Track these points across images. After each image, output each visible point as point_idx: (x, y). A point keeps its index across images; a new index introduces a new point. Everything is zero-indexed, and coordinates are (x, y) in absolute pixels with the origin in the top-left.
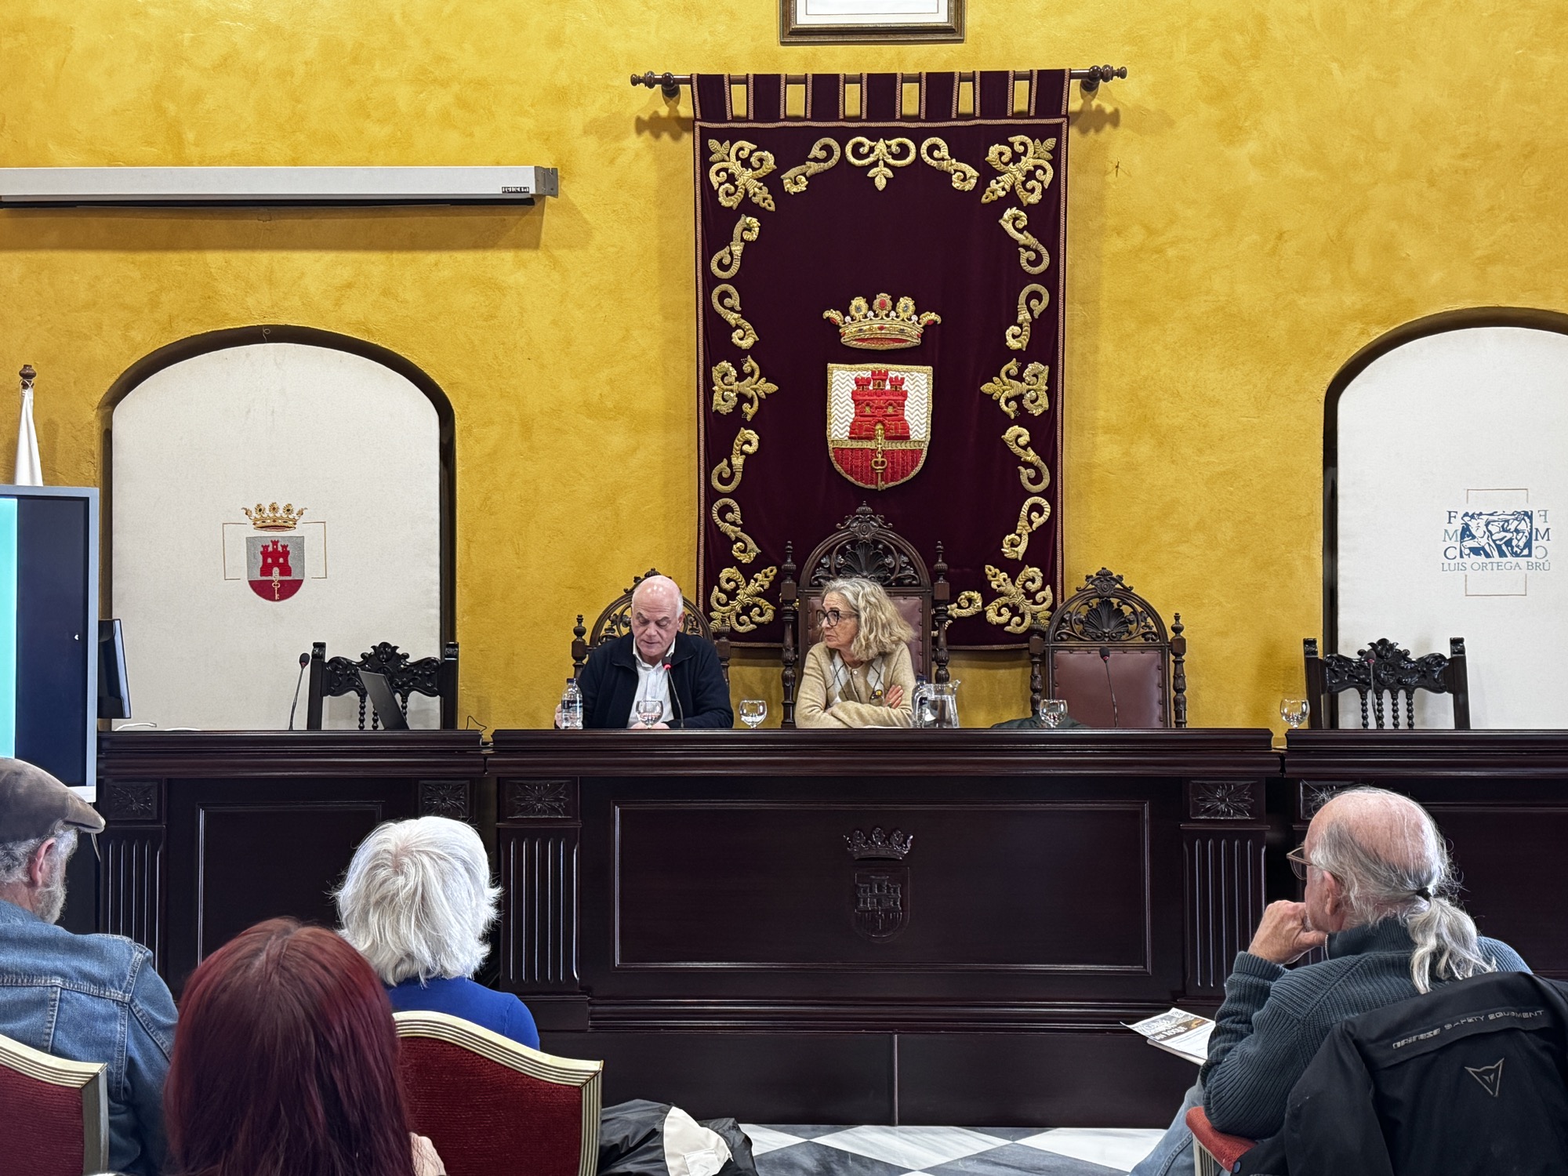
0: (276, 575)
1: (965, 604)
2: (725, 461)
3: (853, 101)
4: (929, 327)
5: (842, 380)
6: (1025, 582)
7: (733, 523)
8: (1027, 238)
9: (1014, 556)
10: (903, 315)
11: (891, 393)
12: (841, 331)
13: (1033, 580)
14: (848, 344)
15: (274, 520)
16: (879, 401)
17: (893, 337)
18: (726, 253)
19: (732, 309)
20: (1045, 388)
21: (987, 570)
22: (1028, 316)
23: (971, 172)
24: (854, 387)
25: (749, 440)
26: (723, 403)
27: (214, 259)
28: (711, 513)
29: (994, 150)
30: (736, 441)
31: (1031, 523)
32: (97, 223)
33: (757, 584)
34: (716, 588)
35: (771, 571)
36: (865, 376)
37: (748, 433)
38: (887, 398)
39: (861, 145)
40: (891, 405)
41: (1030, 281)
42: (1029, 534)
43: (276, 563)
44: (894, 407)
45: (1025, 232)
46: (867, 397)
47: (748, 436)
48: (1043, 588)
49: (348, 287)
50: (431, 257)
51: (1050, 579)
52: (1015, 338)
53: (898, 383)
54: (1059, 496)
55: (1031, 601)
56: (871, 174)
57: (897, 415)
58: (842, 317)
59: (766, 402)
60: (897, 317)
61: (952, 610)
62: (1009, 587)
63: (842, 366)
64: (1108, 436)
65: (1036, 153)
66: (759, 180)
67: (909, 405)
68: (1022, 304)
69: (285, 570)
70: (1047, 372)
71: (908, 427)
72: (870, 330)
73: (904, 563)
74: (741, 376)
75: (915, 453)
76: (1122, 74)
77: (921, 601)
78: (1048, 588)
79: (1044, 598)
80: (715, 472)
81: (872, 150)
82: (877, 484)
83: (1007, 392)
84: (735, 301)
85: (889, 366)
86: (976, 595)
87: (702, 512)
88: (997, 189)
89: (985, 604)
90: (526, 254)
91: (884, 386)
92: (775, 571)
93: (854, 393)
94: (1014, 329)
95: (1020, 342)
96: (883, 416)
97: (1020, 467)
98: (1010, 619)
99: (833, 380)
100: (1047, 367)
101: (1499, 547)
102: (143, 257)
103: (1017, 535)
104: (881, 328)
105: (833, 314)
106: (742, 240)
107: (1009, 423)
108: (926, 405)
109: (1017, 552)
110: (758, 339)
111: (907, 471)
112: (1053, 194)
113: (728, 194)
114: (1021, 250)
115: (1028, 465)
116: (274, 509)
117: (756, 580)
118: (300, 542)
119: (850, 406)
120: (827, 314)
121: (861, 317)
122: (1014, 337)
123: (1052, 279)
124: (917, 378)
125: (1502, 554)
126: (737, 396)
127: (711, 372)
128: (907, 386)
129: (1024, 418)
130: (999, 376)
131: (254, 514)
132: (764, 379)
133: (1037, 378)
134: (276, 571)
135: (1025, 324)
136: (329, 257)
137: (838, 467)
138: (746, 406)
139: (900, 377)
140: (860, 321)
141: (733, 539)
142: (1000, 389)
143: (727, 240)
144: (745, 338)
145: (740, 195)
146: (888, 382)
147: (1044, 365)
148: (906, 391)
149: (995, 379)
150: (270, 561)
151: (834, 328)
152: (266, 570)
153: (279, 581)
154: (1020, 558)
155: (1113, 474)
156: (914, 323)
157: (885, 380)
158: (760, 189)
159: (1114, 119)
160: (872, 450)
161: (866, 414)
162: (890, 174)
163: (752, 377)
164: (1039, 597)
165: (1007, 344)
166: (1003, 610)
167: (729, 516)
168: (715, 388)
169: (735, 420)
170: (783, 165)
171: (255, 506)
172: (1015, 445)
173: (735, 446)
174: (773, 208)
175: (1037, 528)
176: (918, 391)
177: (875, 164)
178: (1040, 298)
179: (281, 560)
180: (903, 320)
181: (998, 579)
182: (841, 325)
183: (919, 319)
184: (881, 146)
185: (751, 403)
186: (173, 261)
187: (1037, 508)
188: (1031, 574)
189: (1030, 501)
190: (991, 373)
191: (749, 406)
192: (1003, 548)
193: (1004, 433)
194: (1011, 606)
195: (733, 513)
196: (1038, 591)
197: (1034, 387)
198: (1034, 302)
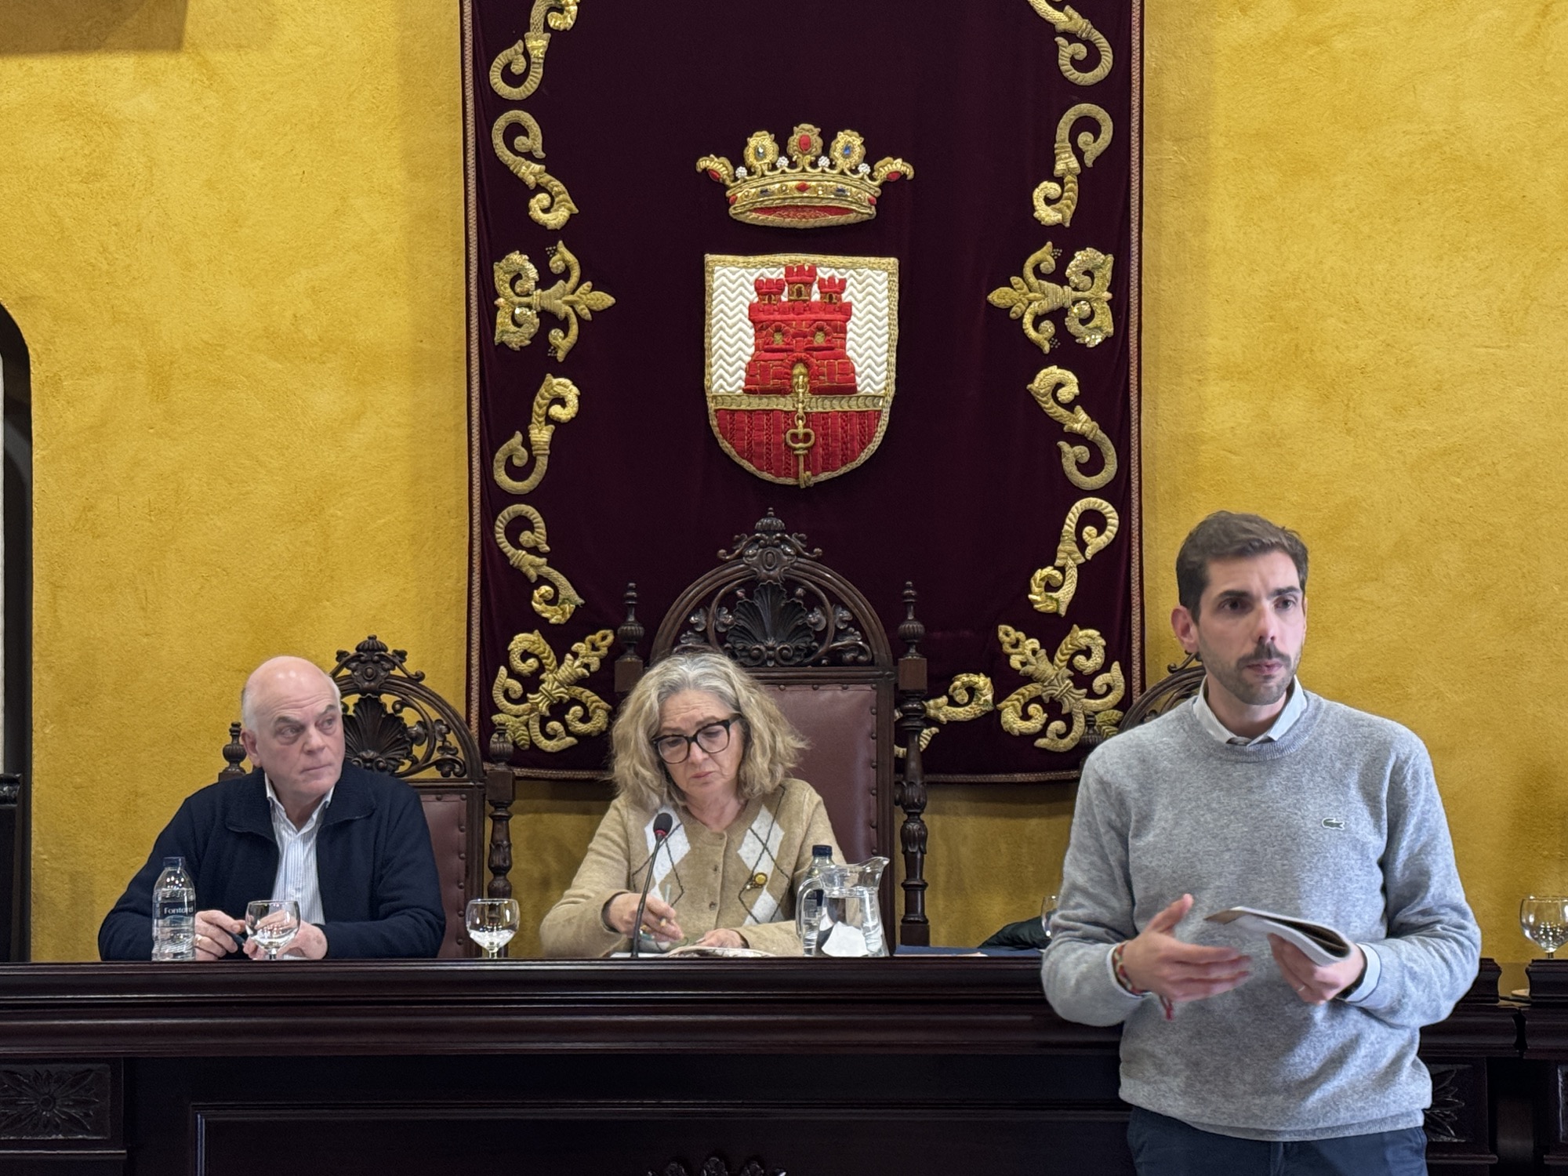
1: (962, 696)
2: (518, 437)
4: (892, 186)
6: (1073, 656)
7: (534, 550)
8: (1071, 18)
9: (1051, 607)
10: (841, 163)
12: (728, 193)
13: (1087, 653)
14: (741, 218)
17: (824, 203)
18: (516, 53)
19: (529, 156)
20: (1108, 295)
21: (1001, 634)
22: (1074, 163)
24: (754, 297)
25: (561, 397)
26: (513, 328)
28: (493, 532)
30: (538, 398)
31: (1082, 545)
33: (577, 663)
34: (503, 670)
35: (604, 638)
36: (774, 277)
37: (559, 384)
38: (813, 316)
40: (820, 329)
41: (1075, 98)
42: (1080, 567)
44: (826, 334)
45: (1068, 9)
46: (777, 316)
47: (559, 389)
48: (1106, 668)
51: (1119, 650)
52: (1051, 204)
53: (831, 290)
54: (1135, 496)
55: (1085, 691)
57: (832, 349)
58: (731, 168)
59: (594, 326)
60: (832, 166)
61: (939, 708)
62: (1042, 666)
63: (730, 258)
64: (1227, 384)
67: (855, 328)
68: (1063, 141)
70: (1110, 266)
71: (853, 371)
72: (781, 191)
73: (844, 622)
74: (546, 280)
75: (867, 418)
77: (875, 693)
78: (1116, 666)
79: (1108, 685)
80: (500, 456)
82: (797, 476)
83: (1036, 304)
84: (533, 140)
85: (817, 258)
86: (982, 681)
87: (477, 530)
89: (999, 696)
90: (159, 61)
91: (809, 295)
92: (611, 638)
93: (752, 308)
94: (1050, 188)
95: (1060, 211)
96: (807, 350)
97: (1061, 443)
98: (1046, 725)
99: (715, 286)
100: (1110, 258)
103: (1056, 568)
104: (802, 188)
106: (547, 28)
107: (1039, 360)
108: (887, 328)
109: (1057, 600)
110: (576, 210)
111: (853, 451)
114: (1060, 40)
115: (1077, 439)
117: (576, 655)
119: (745, 333)
120: (704, 163)
121: (765, 168)
122: (1049, 201)
123: (1117, 94)
124: (870, 280)
126: (539, 314)
127: (493, 272)
128: (851, 294)
129: (1067, 352)
130: (1021, 275)
132: (589, 283)
133: (1093, 278)
135: (1068, 178)
137: (725, 445)
138: (556, 335)
139: (838, 277)
140: (763, 175)
141: (534, 579)
142: (1023, 298)
143: (520, 29)
144: (552, 209)
146: (815, 287)
147: (1105, 254)
148: (850, 304)
149: (1014, 280)
151: (716, 188)
154: (1063, 611)
155: (1235, 454)
156: (862, 179)
157: (809, 284)
160: (786, 412)
161: (775, 346)
163: (567, 279)
164: (1099, 683)
165: (1036, 215)
166: (1033, 709)
167: (526, 537)
168: (501, 301)
169: (535, 361)
172: (1052, 402)
173: (536, 408)
175: (1095, 556)
176: (871, 303)
178: (1096, 130)
180: (842, 173)
181: (1023, 650)
182: (728, 182)
183: (872, 170)
185: (564, 326)
187: (1094, 518)
188: (1084, 642)
189: (1080, 506)
190: (1007, 269)
191: (561, 334)
192: (1030, 592)
193: (1032, 380)
194: (1047, 700)
195: (533, 532)
196: (1096, 673)
197: (1087, 294)
198: (1084, 138)
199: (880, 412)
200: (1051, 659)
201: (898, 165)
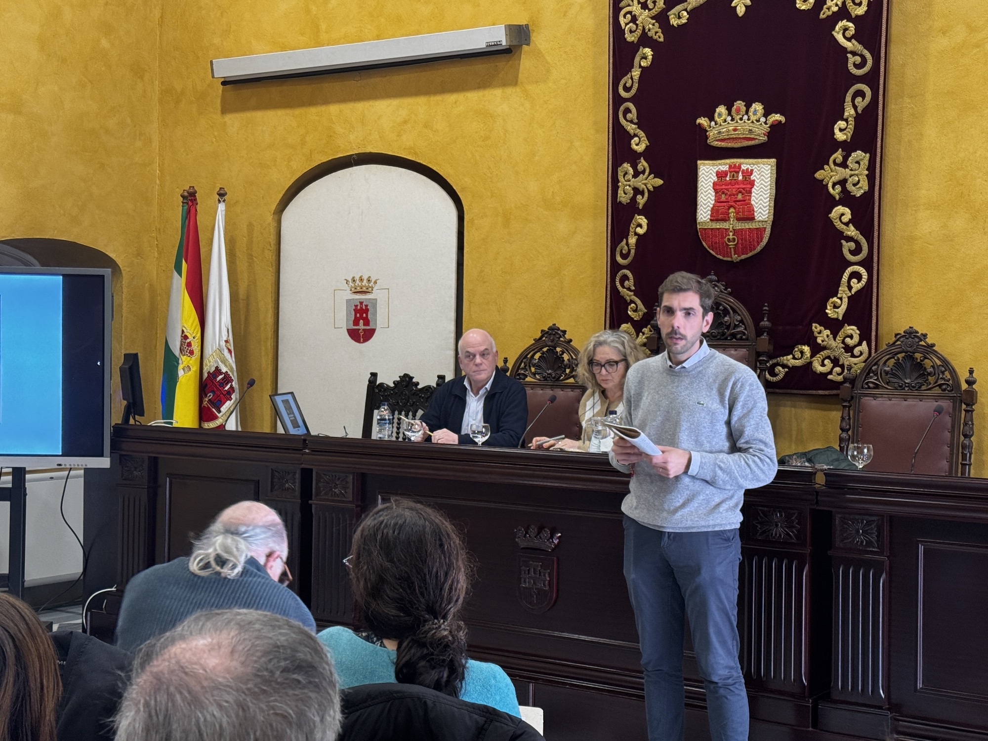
0: (361, 326)
1: (798, 355)
2: (624, 241)
4: (775, 127)
6: (845, 338)
7: (629, 289)
8: (853, 45)
9: (835, 316)
10: (753, 118)
11: (743, 182)
12: (707, 134)
13: (851, 337)
14: (712, 144)
15: (362, 287)
17: (744, 136)
18: (628, 78)
19: (631, 122)
20: (867, 172)
21: (813, 328)
22: (852, 112)
24: (715, 179)
25: (641, 224)
26: (624, 195)
27: (334, 109)
28: (615, 281)
30: (632, 225)
31: (850, 288)
32: (274, 91)
33: (644, 337)
36: (724, 169)
37: (641, 219)
38: (738, 187)
40: (740, 192)
41: (854, 82)
42: (849, 298)
43: (361, 317)
44: (743, 194)
45: (853, 40)
46: (724, 187)
47: (640, 221)
48: (860, 344)
49: (405, 123)
50: (451, 98)
51: (865, 336)
52: (842, 132)
54: (875, 266)
55: (850, 354)
56: (734, 4)
57: (745, 201)
58: (709, 122)
59: (655, 193)
60: (749, 119)
61: (788, 360)
62: (833, 343)
64: (929, 212)
66: (652, 18)
67: (755, 191)
68: (848, 102)
69: (367, 322)
70: (867, 158)
71: (753, 210)
73: (737, 321)
74: (636, 174)
75: (760, 231)
77: (747, 352)
78: (865, 343)
79: (861, 352)
80: (618, 249)
83: (833, 178)
84: (633, 115)
85: (742, 160)
86: (806, 349)
87: (609, 281)
88: (831, 5)
89: (812, 356)
90: (509, 90)
91: (738, 177)
93: (715, 184)
94: (841, 124)
95: (845, 134)
96: (734, 201)
97: (842, 241)
98: (832, 369)
100: (868, 155)
102: (298, 111)
103: (838, 298)
104: (735, 130)
105: (703, 121)
106: (640, 66)
107: (837, 204)
108: (769, 191)
109: (837, 313)
110: (648, 144)
111: (754, 246)
113: (631, 31)
114: (849, 55)
115: (849, 239)
116: (361, 280)
117: (644, 334)
119: (711, 194)
120: (699, 121)
122: (841, 130)
123: (872, 79)
124: (763, 169)
126: (633, 189)
127: (617, 172)
128: (755, 176)
129: (847, 199)
130: (828, 164)
131: (351, 284)
132: (653, 175)
133: (859, 164)
134: (361, 322)
135: (850, 119)
136: (395, 102)
138: (639, 197)
140: (721, 125)
141: (629, 301)
142: (829, 174)
143: (630, 68)
144: (639, 144)
145: (639, 32)
146: (740, 173)
147: (865, 153)
148: (754, 181)
149: (826, 167)
150: (358, 315)
151: (703, 131)
152: (356, 322)
153: (363, 330)
154: (840, 318)
155: (931, 245)
156: (761, 124)
157: (738, 172)
158: (653, 25)
160: (726, 229)
161: (722, 200)
162: (748, 2)
163: (644, 174)
164: (856, 351)
165: (835, 137)
166: (827, 362)
167: (626, 283)
168: (620, 184)
169: (632, 208)
170: (670, 4)
171: (351, 277)
172: (839, 222)
173: (631, 229)
174: (662, 40)
175: (855, 293)
176: (762, 180)
178: (863, 95)
179: (364, 315)
180: (753, 122)
181: (823, 335)
182: (708, 129)
183: (766, 120)
185: (642, 193)
186: (313, 113)
187: (857, 276)
188: (850, 332)
189: (850, 269)
190: (822, 162)
191: (641, 197)
192: (826, 309)
193: (830, 212)
194: (833, 358)
195: (629, 281)
196: (855, 346)
197: (856, 172)
198: (859, 99)
199: (765, 228)
200: (835, 339)
201: (778, 117)
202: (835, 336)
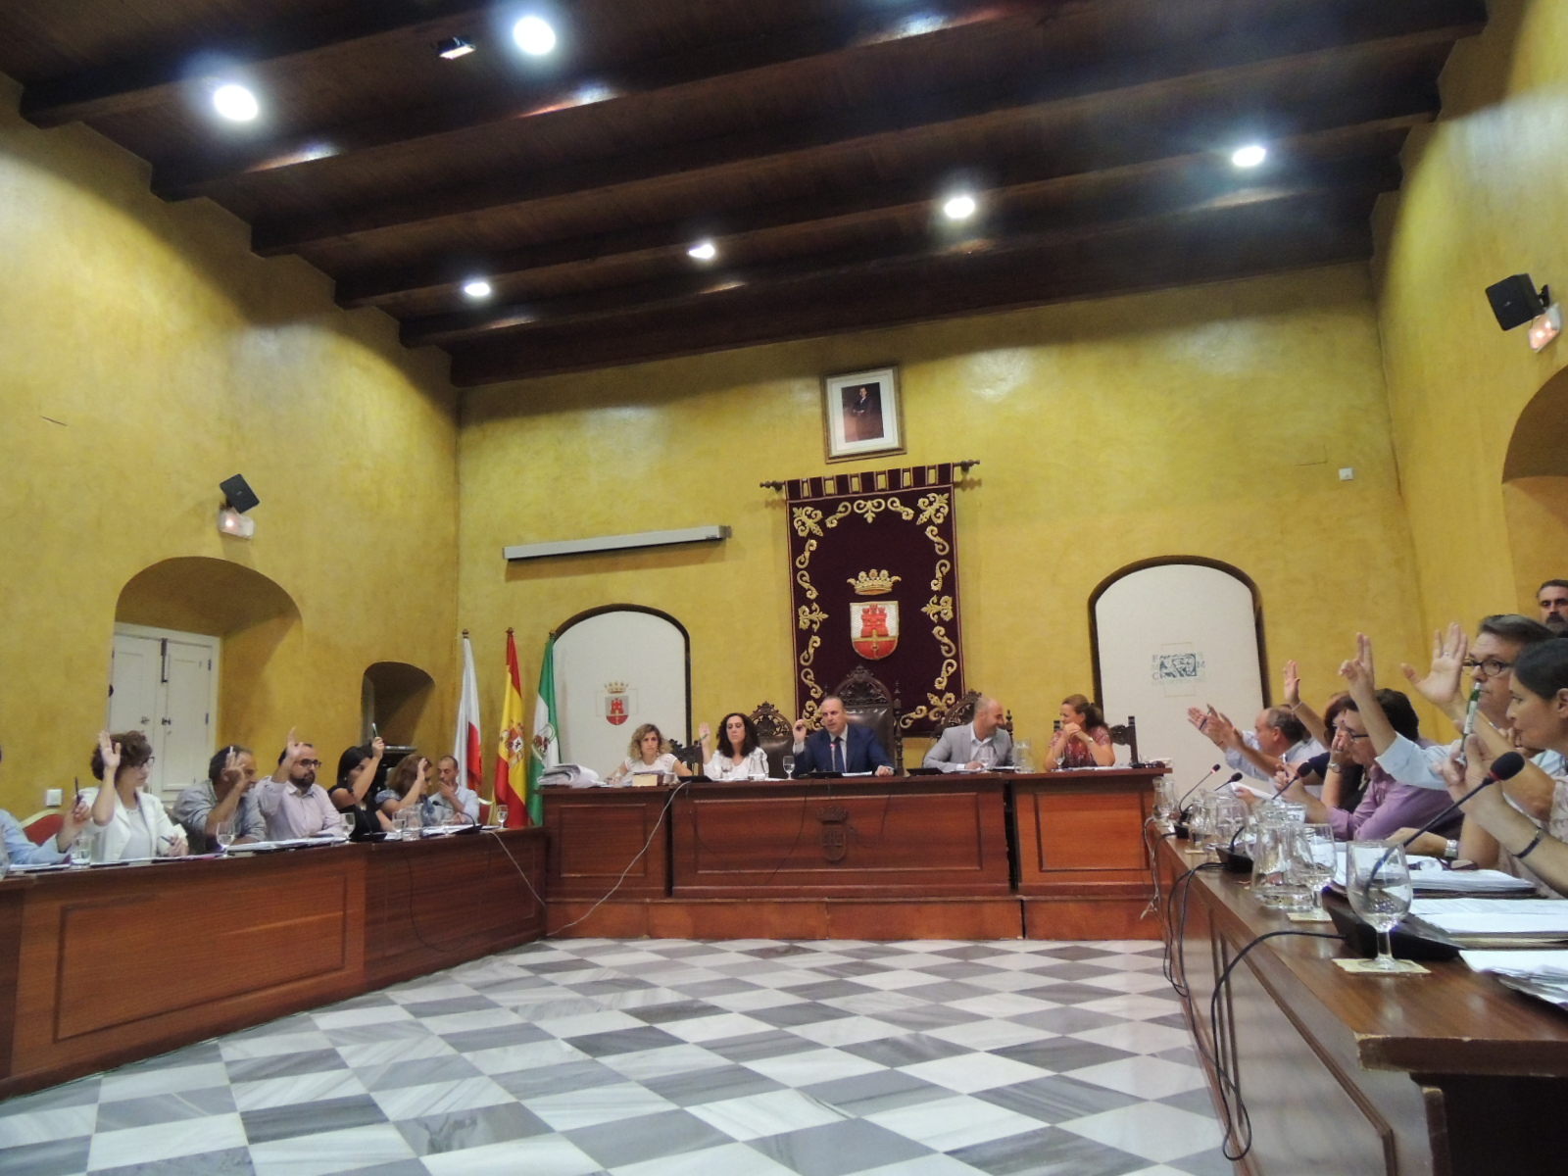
0: (617, 714)
1: (919, 712)
2: (806, 651)
3: (855, 485)
4: (895, 583)
5: (857, 610)
6: (947, 700)
7: (811, 680)
8: (938, 539)
9: (940, 688)
13: (950, 699)
16: (874, 619)
18: (802, 557)
19: (806, 582)
20: (951, 608)
21: (928, 695)
22: (941, 575)
23: (911, 512)
25: (816, 641)
26: (803, 625)
28: (800, 676)
29: (921, 501)
30: (810, 642)
31: (947, 672)
32: (549, 565)
37: (815, 638)
39: (860, 504)
41: (940, 558)
42: (947, 677)
43: (617, 708)
45: (937, 537)
48: (955, 702)
51: (958, 696)
52: (936, 585)
53: (882, 611)
54: (960, 659)
55: (950, 709)
56: (865, 516)
59: (824, 623)
61: (913, 715)
62: (939, 703)
65: (940, 501)
66: (815, 523)
68: (938, 570)
69: (621, 711)
70: (951, 600)
74: (811, 612)
75: (891, 642)
76: (978, 463)
78: (958, 702)
80: (801, 657)
81: (865, 506)
83: (933, 611)
84: (807, 578)
86: (924, 708)
87: (796, 675)
88: (923, 518)
89: (928, 711)
94: (935, 581)
95: (938, 587)
97: (941, 646)
101: (1180, 672)
103: (941, 678)
105: (851, 581)
106: (809, 550)
107: (936, 625)
109: (941, 686)
110: (818, 594)
112: (949, 518)
113: (802, 531)
114: (935, 545)
115: (945, 644)
116: (616, 684)
118: (627, 698)
123: (950, 557)
125: (1182, 675)
126: (810, 621)
127: (798, 611)
129: (941, 622)
130: (929, 604)
132: (821, 612)
133: (947, 603)
134: (617, 711)
135: (939, 579)
137: (857, 651)
138: (814, 626)
141: (811, 687)
142: (930, 609)
143: (802, 551)
144: (812, 594)
145: (807, 531)
147: (950, 597)
149: (927, 605)
151: (852, 587)
152: (613, 711)
154: (943, 689)
158: (816, 527)
159: (979, 483)
162: (874, 515)
163: (816, 612)
165: (932, 588)
166: (937, 714)
167: (809, 677)
168: (800, 618)
169: (810, 632)
170: (826, 515)
172: (938, 635)
173: (809, 644)
174: (822, 535)
175: (951, 674)
177: (867, 512)
178: (945, 565)
181: (934, 700)
184: (869, 504)
185: (816, 623)
187: (950, 665)
188: (949, 697)
189: (946, 662)
192: (935, 684)
193: (933, 630)
194: (940, 712)
195: (810, 675)
196: (953, 704)
197: (946, 608)
198: (943, 568)
200: (941, 701)
202: (941, 699)
